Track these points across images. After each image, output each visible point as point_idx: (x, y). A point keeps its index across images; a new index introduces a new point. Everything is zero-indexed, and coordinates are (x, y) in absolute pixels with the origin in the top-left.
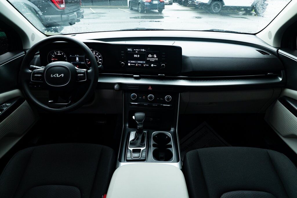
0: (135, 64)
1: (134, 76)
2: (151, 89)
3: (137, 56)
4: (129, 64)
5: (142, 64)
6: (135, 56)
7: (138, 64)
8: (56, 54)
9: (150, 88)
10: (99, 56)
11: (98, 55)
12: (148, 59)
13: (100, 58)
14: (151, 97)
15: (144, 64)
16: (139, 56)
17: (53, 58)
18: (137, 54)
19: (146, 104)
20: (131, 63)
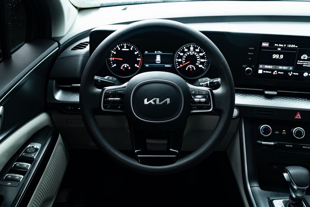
0: (272, 70)
1: (266, 92)
2: (300, 118)
3: (279, 57)
4: (260, 72)
5: (286, 72)
6: (275, 56)
7: (277, 72)
8: (119, 49)
9: (298, 116)
10: (201, 54)
11: (198, 53)
12: (299, 63)
13: (202, 57)
14: (299, 133)
15: (290, 71)
16: (282, 57)
17: (113, 57)
18: (279, 53)
19: (290, 145)
20: (264, 69)
